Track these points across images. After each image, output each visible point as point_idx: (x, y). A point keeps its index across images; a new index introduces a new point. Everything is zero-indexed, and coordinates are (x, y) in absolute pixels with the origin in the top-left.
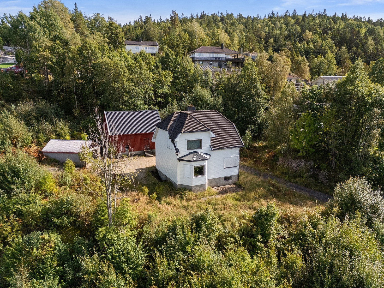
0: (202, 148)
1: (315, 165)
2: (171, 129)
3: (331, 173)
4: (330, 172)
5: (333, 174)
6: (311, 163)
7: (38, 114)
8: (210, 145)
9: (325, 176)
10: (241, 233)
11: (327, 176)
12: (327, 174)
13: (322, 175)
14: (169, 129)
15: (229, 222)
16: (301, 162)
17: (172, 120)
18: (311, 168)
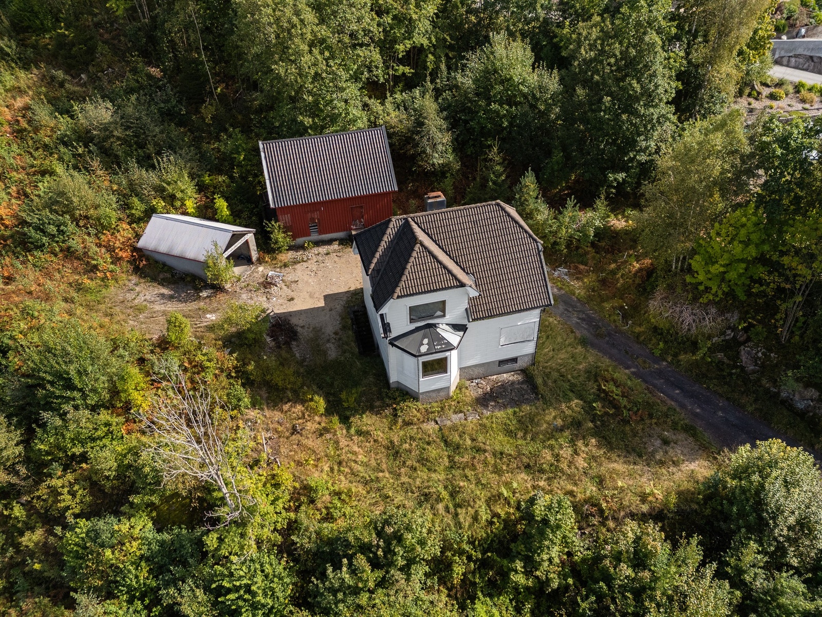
0: (447, 316)
1: (739, 324)
2: (378, 271)
3: (772, 355)
4: (771, 351)
5: (775, 357)
6: (732, 317)
7: (126, 130)
8: (466, 309)
9: (755, 359)
10: (485, 546)
11: (760, 359)
12: (760, 354)
13: (749, 353)
14: (373, 270)
15: (470, 509)
16: (707, 314)
17: (383, 243)
18: (729, 328)
